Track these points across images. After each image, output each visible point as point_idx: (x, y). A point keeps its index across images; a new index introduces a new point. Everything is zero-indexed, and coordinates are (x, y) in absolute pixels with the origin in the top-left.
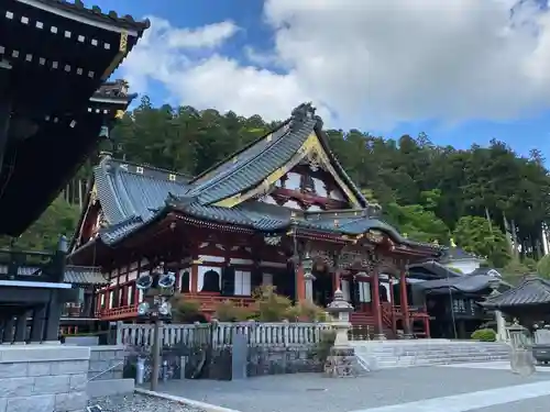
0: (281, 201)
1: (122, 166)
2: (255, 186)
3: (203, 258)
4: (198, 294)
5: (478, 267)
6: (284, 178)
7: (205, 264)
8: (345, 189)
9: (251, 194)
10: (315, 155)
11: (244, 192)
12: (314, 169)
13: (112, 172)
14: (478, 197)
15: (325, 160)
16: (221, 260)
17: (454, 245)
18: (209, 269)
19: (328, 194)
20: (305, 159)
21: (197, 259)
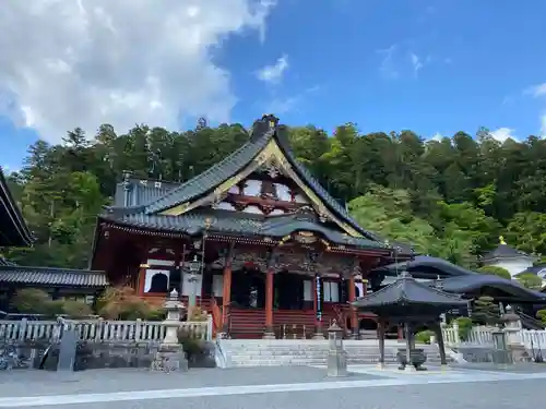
0: (240, 208)
1: (142, 182)
2: (204, 195)
3: (151, 262)
4: (146, 295)
5: (531, 265)
6: (241, 185)
7: (153, 267)
8: (308, 192)
9: (200, 203)
10: (273, 162)
11: (192, 201)
12: (273, 175)
13: (130, 188)
14: (537, 191)
15: (287, 166)
16: (171, 263)
17: (503, 243)
18: (158, 272)
19: (293, 197)
20: (263, 166)
21: (146, 263)
